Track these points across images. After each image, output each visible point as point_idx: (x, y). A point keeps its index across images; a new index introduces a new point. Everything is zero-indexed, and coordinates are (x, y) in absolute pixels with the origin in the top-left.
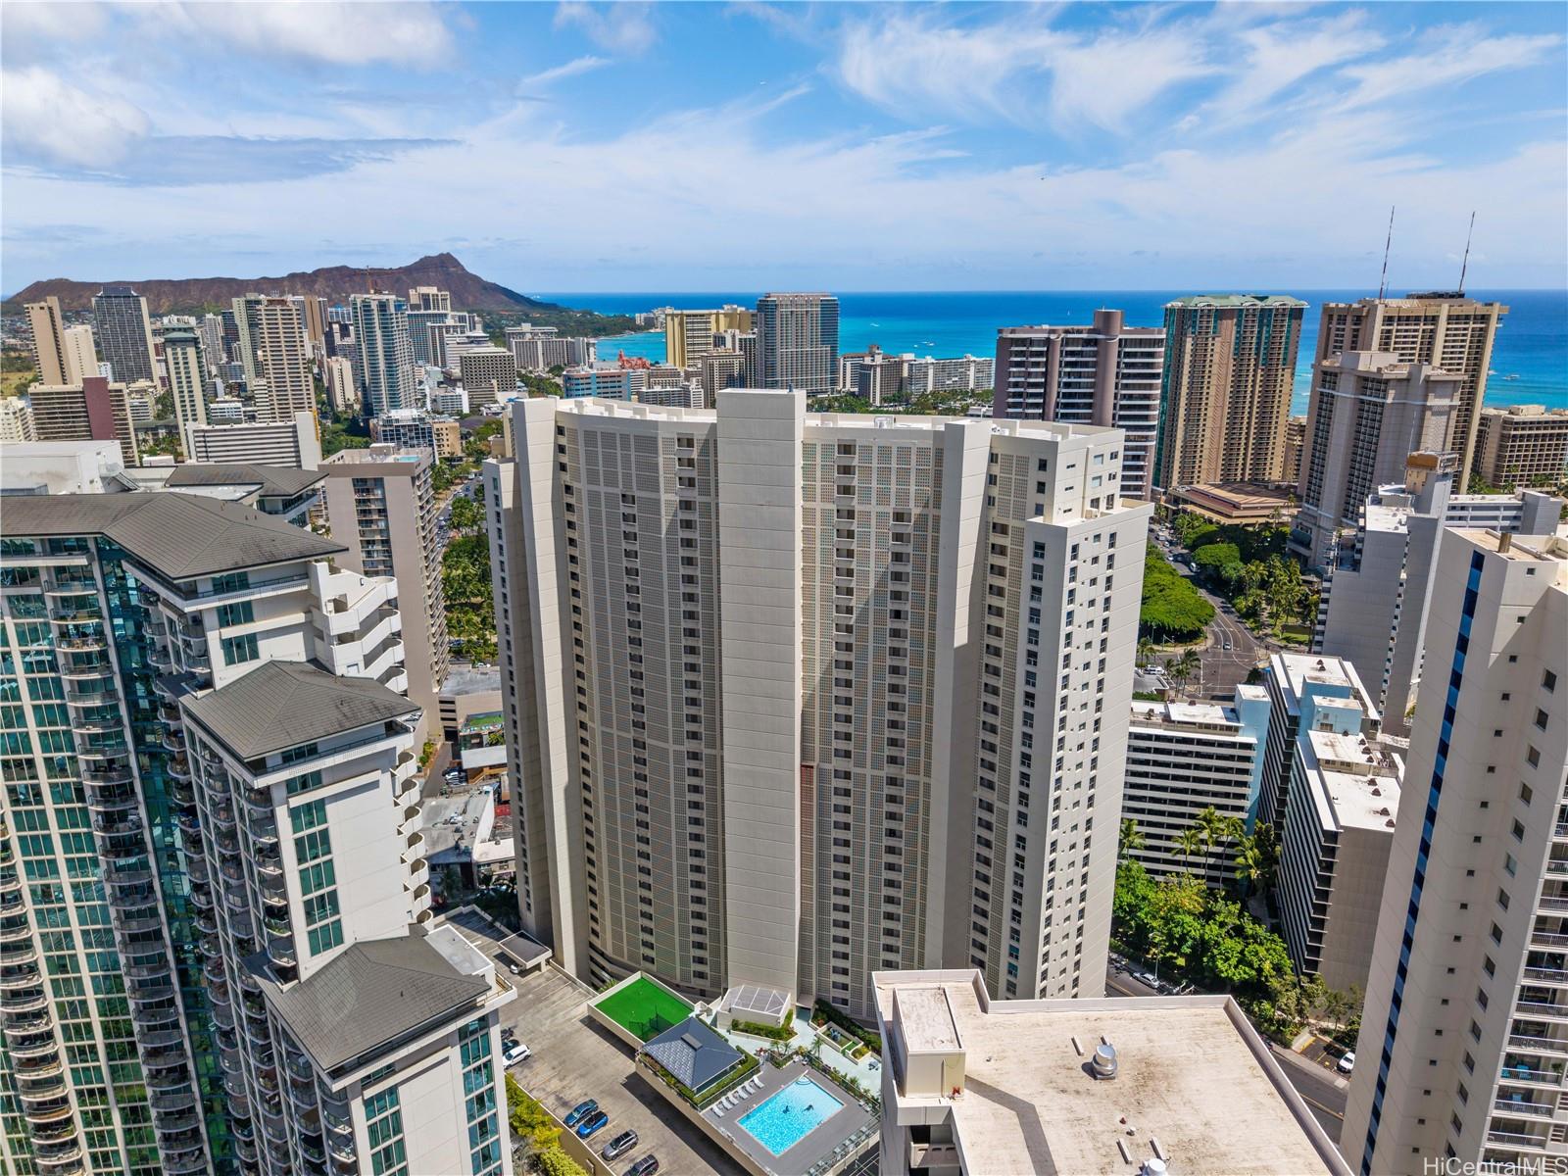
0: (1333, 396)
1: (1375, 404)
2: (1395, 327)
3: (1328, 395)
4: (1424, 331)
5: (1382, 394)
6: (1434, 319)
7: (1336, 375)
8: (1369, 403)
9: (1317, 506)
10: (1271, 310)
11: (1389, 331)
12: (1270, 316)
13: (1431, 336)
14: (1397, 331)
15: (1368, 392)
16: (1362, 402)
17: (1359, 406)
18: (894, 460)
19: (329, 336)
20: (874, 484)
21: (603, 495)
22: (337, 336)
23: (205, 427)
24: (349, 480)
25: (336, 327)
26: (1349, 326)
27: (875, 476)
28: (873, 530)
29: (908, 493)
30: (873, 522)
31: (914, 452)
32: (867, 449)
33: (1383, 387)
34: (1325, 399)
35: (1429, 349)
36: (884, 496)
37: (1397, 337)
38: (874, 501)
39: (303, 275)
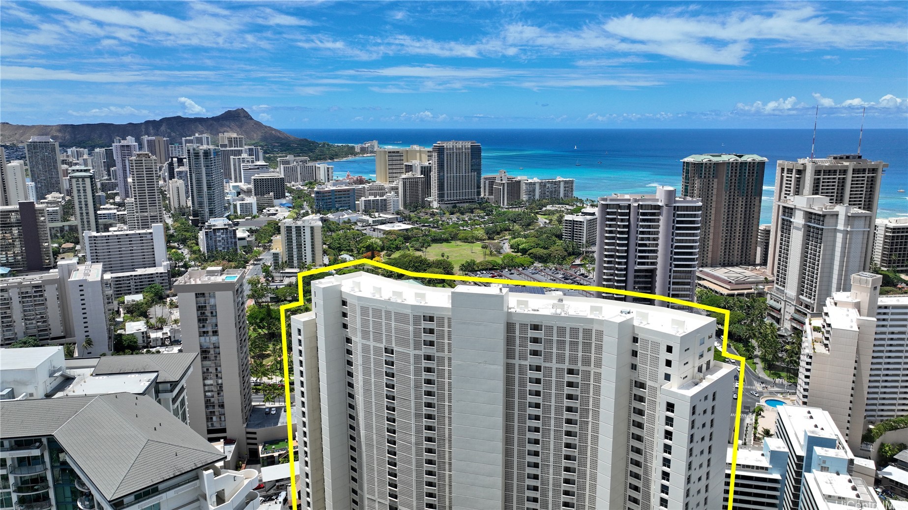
0: (791, 222)
1: (818, 229)
2: (821, 177)
3: (787, 220)
4: (839, 178)
5: (821, 223)
6: (845, 172)
7: (792, 209)
8: (814, 227)
9: (784, 287)
10: (746, 163)
11: (819, 179)
12: (746, 166)
13: (843, 182)
14: (824, 179)
15: (813, 221)
16: (809, 226)
17: (807, 229)
18: (568, 336)
19: (171, 165)
20: (555, 350)
21: (372, 348)
22: (176, 165)
23: (95, 234)
24: (193, 294)
25: (175, 160)
26: (794, 175)
27: (555, 345)
28: (554, 379)
29: (577, 357)
30: (554, 374)
31: (581, 331)
32: (550, 328)
33: (822, 219)
34: (786, 223)
35: (841, 193)
36: (561, 359)
37: (823, 182)
38: (554, 361)
39: (153, 122)
